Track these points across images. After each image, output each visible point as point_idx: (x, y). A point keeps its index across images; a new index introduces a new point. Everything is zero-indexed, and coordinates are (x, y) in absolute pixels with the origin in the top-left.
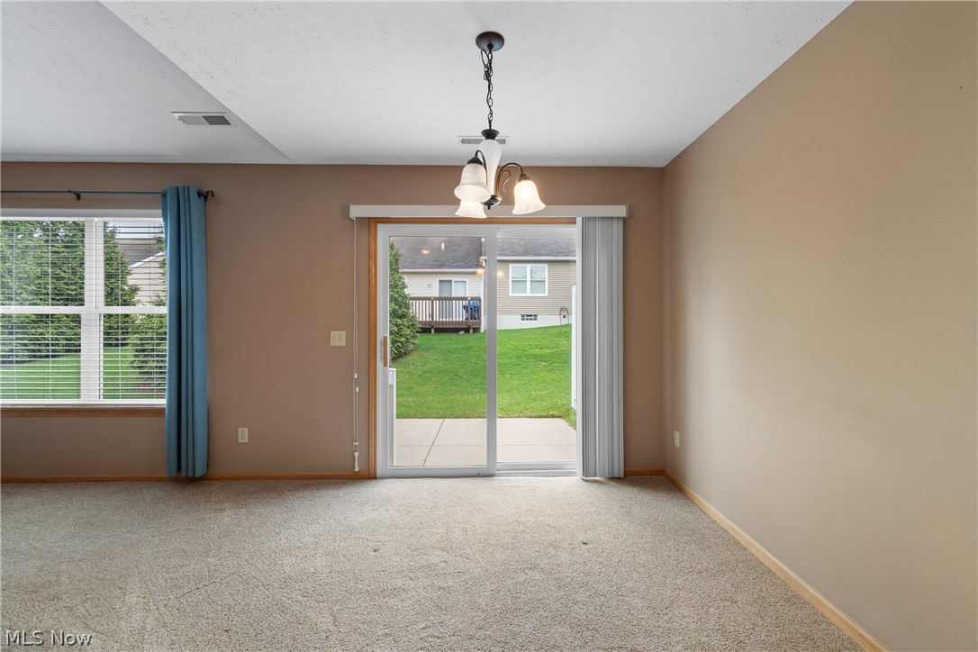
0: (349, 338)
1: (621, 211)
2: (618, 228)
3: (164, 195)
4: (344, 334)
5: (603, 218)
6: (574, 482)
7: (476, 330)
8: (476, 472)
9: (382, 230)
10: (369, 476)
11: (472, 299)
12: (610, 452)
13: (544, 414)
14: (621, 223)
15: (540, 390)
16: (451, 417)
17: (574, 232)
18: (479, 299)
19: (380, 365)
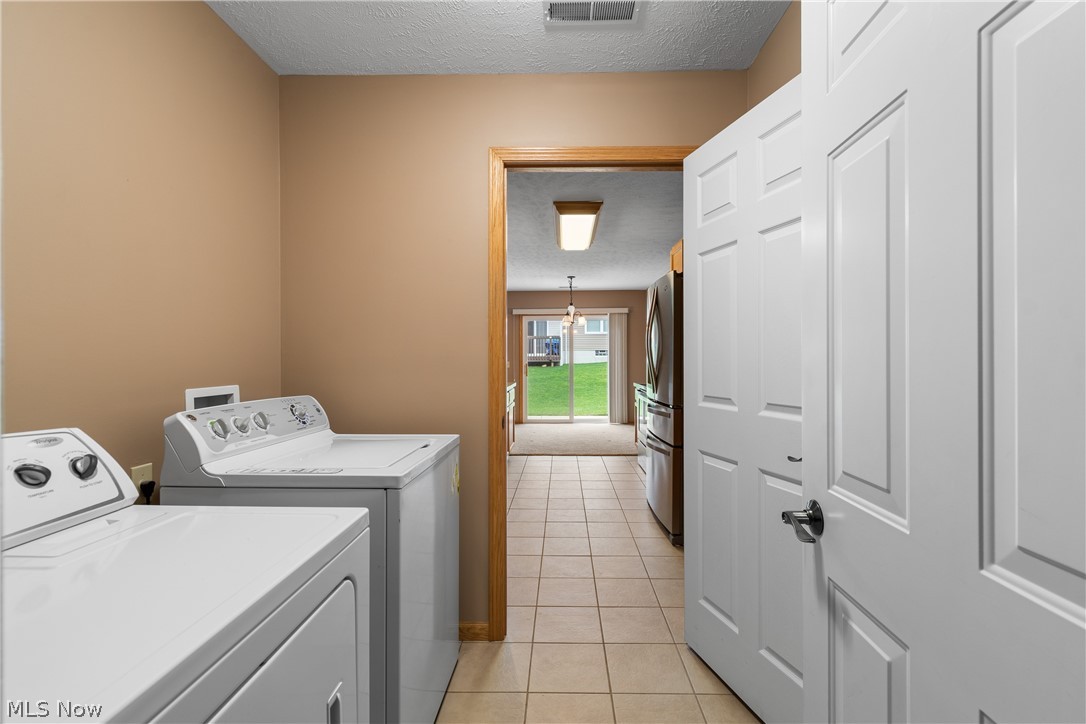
1: (626, 310)
2: (625, 318)
6: (607, 425)
7: (556, 364)
10: (520, 422)
11: (553, 337)
14: (626, 315)
17: (607, 317)
18: (559, 338)
19: (524, 376)
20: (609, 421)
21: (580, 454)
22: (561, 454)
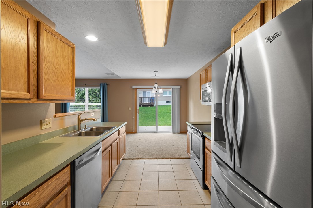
0: (132, 109)
1: (179, 87)
3: (100, 84)
4: (131, 108)
5: (176, 88)
6: (171, 134)
7: (153, 106)
8: (154, 132)
9: (137, 90)
10: (135, 133)
11: (152, 97)
12: (177, 128)
16: (148, 126)
18: (154, 97)
19: (137, 113)
20: (172, 132)
21: (160, 158)
22: (150, 158)
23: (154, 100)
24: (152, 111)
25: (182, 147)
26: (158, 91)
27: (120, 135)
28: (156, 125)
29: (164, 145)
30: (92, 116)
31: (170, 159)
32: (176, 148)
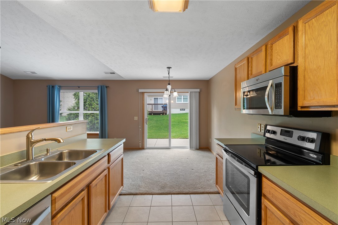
0: (138, 118)
1: (198, 90)
3: (98, 87)
5: (194, 92)
6: (188, 150)
7: (166, 114)
8: (167, 148)
9: (145, 94)
10: (143, 148)
11: (165, 104)
12: (196, 143)
13: (184, 138)
14: (198, 93)
15: (184, 132)
16: (159, 139)
18: (167, 104)
19: (145, 124)
20: (189, 148)
21: (174, 192)
22: (160, 192)
23: (166, 107)
24: (164, 119)
25: (205, 171)
26: (171, 96)
27: (111, 163)
28: (169, 138)
29: (180, 167)
30: (68, 130)
31: (190, 194)
32: (196, 174)
